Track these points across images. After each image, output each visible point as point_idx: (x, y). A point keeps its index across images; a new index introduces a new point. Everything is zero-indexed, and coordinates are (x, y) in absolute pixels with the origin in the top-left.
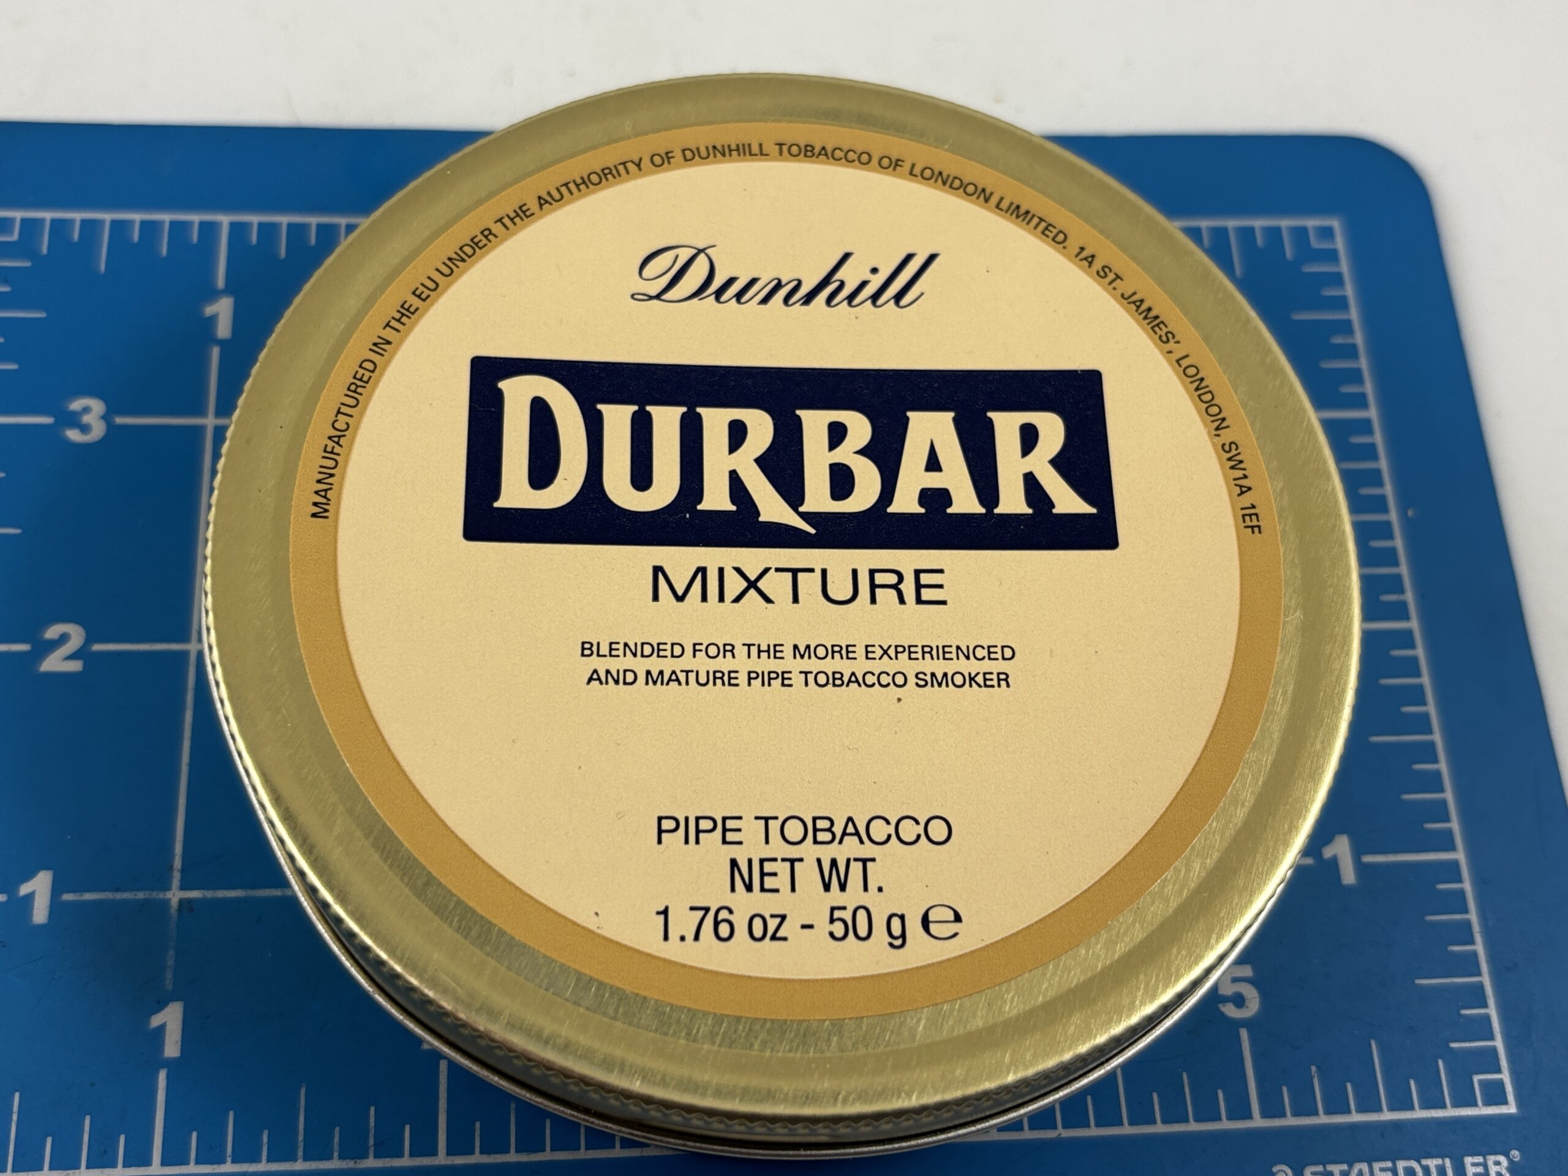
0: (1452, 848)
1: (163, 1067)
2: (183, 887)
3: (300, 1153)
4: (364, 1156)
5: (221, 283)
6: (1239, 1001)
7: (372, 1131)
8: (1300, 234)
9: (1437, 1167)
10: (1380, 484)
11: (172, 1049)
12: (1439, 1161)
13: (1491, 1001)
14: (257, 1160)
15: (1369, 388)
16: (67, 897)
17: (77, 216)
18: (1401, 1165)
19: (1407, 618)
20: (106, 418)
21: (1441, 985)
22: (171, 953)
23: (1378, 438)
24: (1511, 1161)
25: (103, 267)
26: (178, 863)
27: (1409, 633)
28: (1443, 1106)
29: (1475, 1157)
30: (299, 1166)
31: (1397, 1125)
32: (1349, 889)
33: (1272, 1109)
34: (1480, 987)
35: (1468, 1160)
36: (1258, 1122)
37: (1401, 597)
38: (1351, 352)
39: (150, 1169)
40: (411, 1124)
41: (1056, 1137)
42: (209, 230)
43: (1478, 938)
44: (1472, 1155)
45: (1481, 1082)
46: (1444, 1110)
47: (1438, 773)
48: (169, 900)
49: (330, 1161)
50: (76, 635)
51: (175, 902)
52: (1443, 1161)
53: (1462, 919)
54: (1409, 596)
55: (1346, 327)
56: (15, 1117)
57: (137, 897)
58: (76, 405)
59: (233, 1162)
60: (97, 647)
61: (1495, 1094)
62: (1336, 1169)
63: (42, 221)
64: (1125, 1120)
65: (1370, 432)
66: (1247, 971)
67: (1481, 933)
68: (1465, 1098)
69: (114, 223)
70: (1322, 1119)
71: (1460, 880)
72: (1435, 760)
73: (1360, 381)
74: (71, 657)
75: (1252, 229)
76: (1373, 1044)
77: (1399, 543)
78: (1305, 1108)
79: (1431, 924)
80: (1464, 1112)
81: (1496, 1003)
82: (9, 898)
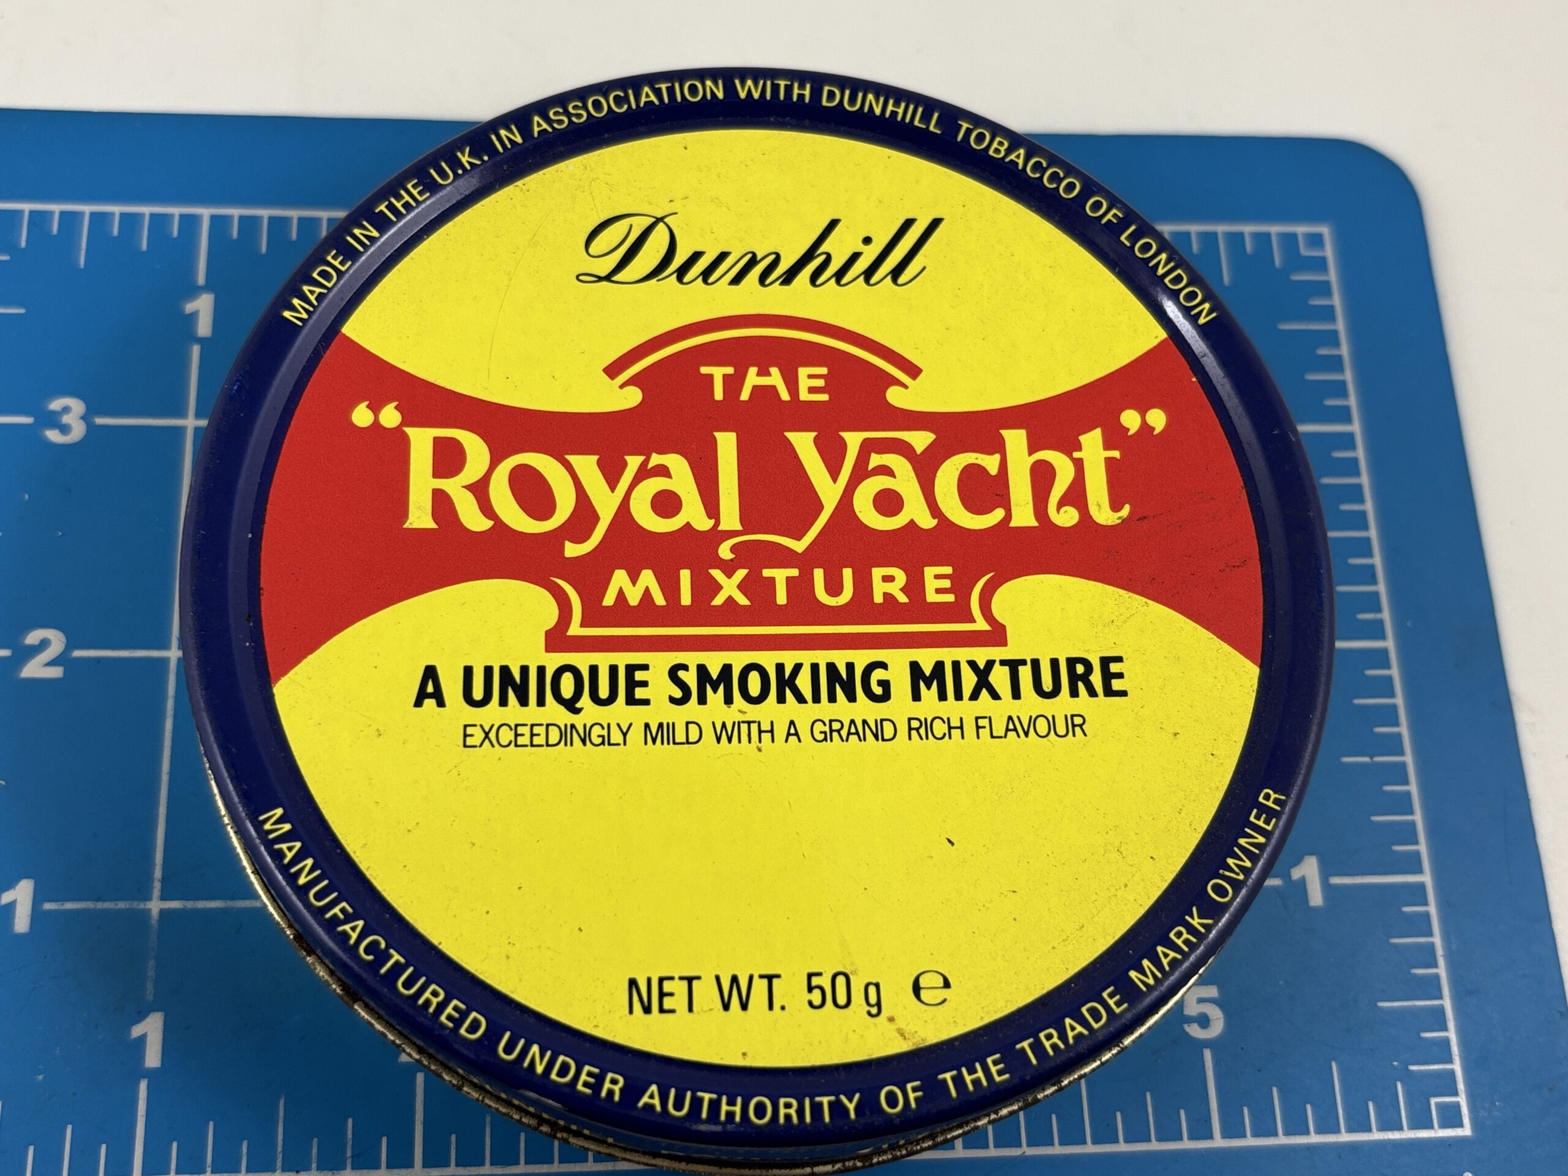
0: (1419, 871)
1: (144, 1077)
2: (163, 898)
3: (279, 1164)
4: (342, 1166)
5: (201, 279)
6: (1204, 1021)
7: (350, 1143)
8: (1290, 240)
10: (1361, 500)
11: (153, 1059)
13: (1451, 1025)
14: (237, 1170)
15: (1353, 401)
16: (48, 906)
17: (56, 208)
19: (1382, 636)
20: (86, 418)
21: (1402, 1009)
22: (152, 963)
23: (1360, 453)
25: (82, 262)
26: (158, 873)
27: (1385, 652)
28: (1400, 1128)
31: (1354, 1147)
32: (1315, 910)
33: (1232, 1129)
34: (1441, 1010)
36: (1218, 1142)
37: (1378, 616)
38: (1336, 364)
40: (387, 1136)
41: (1018, 1156)
42: (190, 223)
43: (1441, 961)
45: (1437, 1105)
46: (1401, 1132)
47: (1408, 794)
48: (150, 910)
49: (308, 1172)
50: (57, 641)
53: (1427, 942)
54: (1386, 615)
55: (1332, 339)
57: (118, 907)
58: (56, 405)
59: (213, 1172)
60: (78, 653)
61: (1451, 1117)
63: (20, 213)
64: (1089, 1139)
65: (1352, 446)
66: (1212, 992)
67: (1444, 956)
68: (1421, 1120)
69: (93, 215)
70: (1282, 1140)
71: (1425, 903)
72: (1406, 782)
73: (1344, 394)
74: (51, 663)
75: (1241, 235)
76: (1334, 1065)
77: (1377, 560)
78: (1265, 1129)
79: (1396, 947)
80: (1421, 1134)
81: (1456, 1026)
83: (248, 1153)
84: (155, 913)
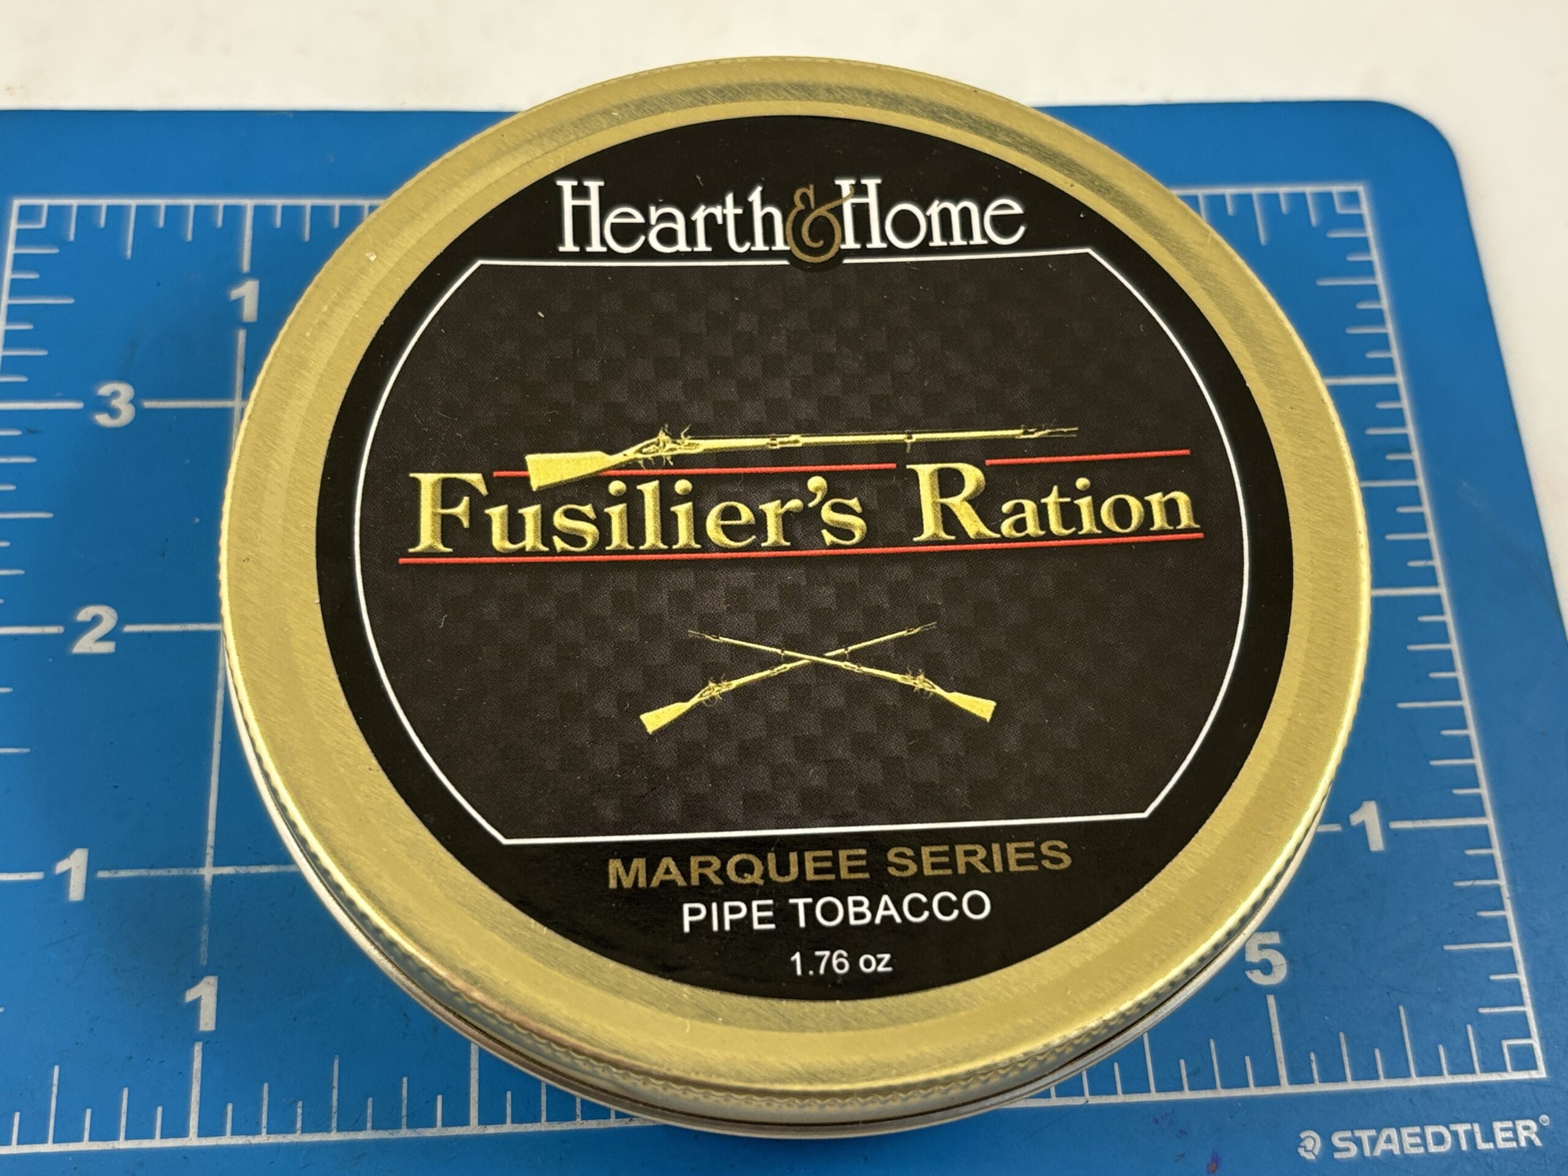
0: (1482, 813)
1: (198, 1040)
2: (216, 864)
3: (334, 1124)
4: (397, 1126)
5: (246, 266)
6: (1266, 968)
7: (405, 1102)
8: (1325, 199)
10: (1407, 450)
11: (207, 1021)
13: (1521, 966)
14: (292, 1131)
15: (1395, 353)
16: (102, 874)
17: (104, 202)
19: (1435, 583)
20: (134, 402)
21: (1470, 952)
22: (205, 928)
23: (1405, 404)
24: (1540, 1126)
25: (129, 252)
26: (211, 839)
27: (1438, 598)
28: (1473, 1072)
29: (1505, 1122)
30: (334, 1136)
31: (1426, 1091)
32: (1378, 854)
33: (1299, 1075)
34: (1510, 951)
36: (1286, 1088)
37: (1430, 563)
38: (1377, 318)
39: (187, 1139)
40: (442, 1094)
41: (1081, 1105)
42: (234, 214)
43: (1508, 903)
45: (1510, 1047)
46: (1474, 1075)
47: (1467, 738)
48: (202, 877)
49: (363, 1132)
50: (108, 617)
51: (208, 879)
52: (1472, 1126)
53: (1493, 885)
54: (1437, 562)
55: (1372, 293)
56: (55, 1090)
57: (171, 874)
58: (105, 390)
59: (268, 1133)
60: (129, 629)
61: (1524, 1059)
63: (67, 209)
64: (1153, 1087)
65: (1397, 397)
66: (1275, 938)
67: (1510, 898)
68: (1493, 1063)
69: (139, 208)
70: (1351, 1085)
71: (1489, 845)
72: (1464, 726)
73: (1387, 347)
74: (104, 638)
75: (1276, 196)
76: (1402, 1010)
77: (1426, 509)
78: (1332, 1073)
79: (1461, 890)
80: (1494, 1077)
81: (1526, 968)
82: (46, 875)
83: (303, 1114)
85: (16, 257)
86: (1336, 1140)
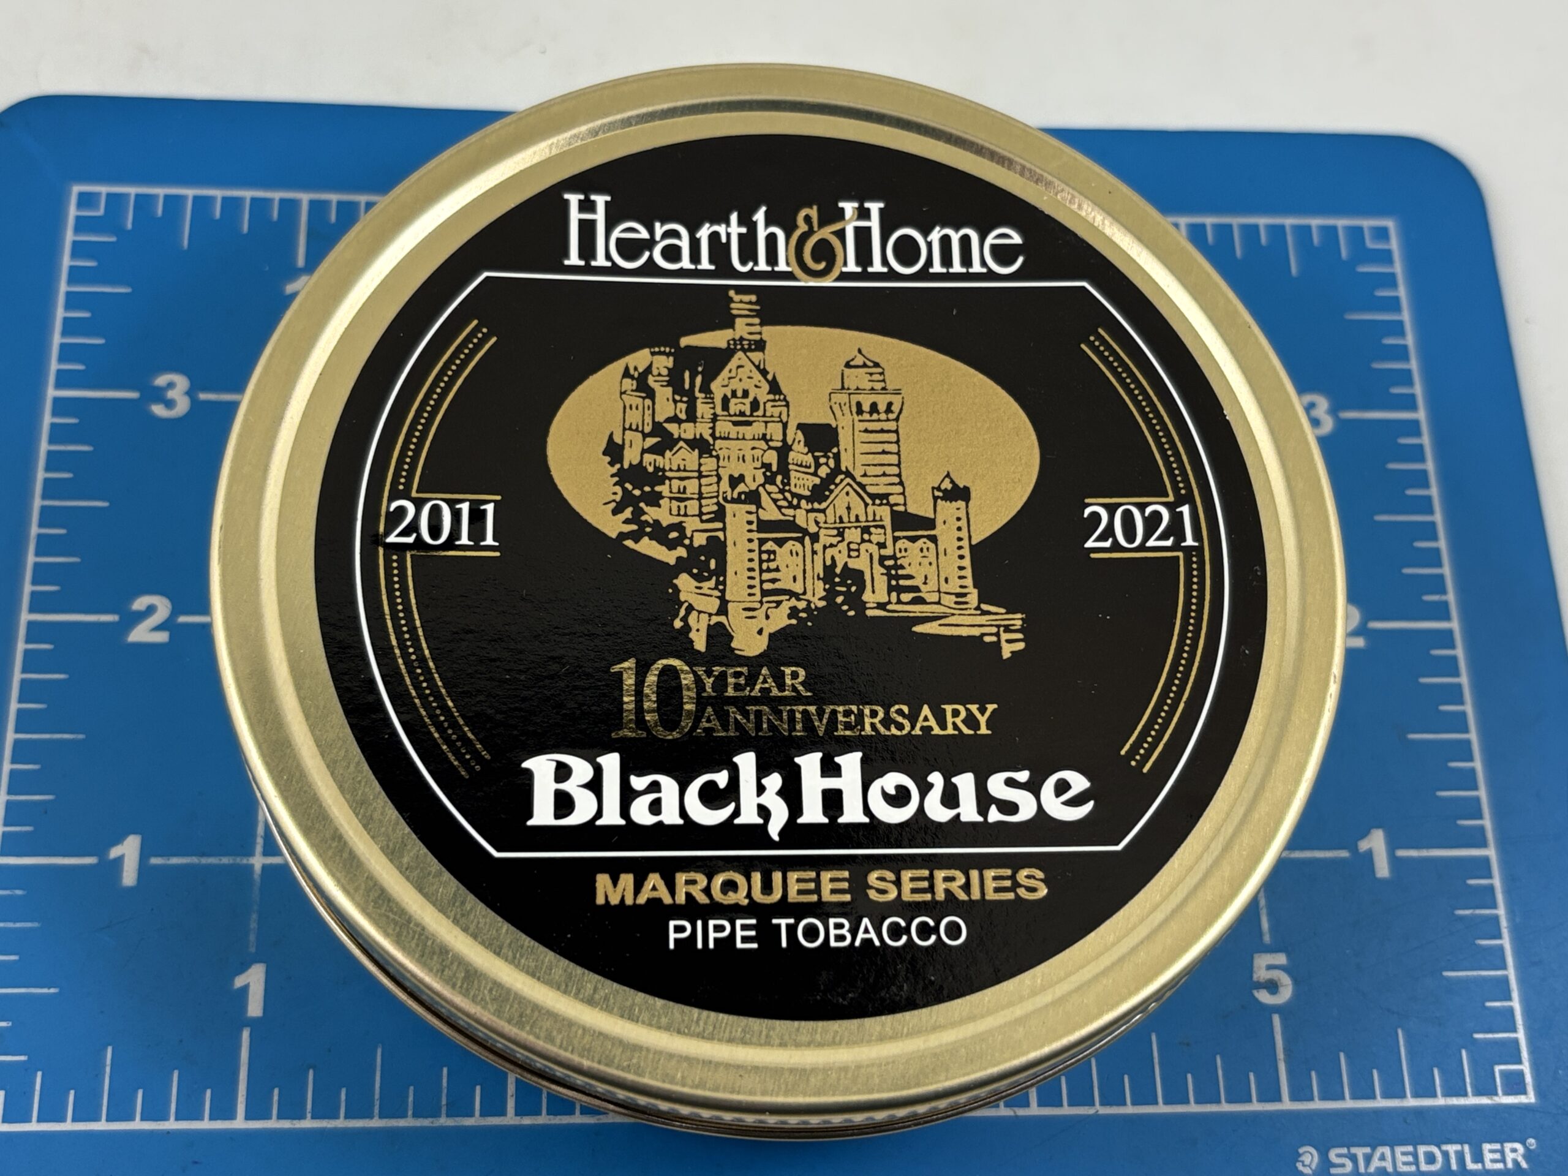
0: (1484, 844)
1: (247, 1026)
2: (265, 854)
3: (376, 1111)
4: (436, 1114)
5: (301, 262)
6: (1272, 987)
7: (445, 1091)
8: (1356, 233)
9: (1456, 1152)
10: (1426, 485)
11: (255, 1008)
12: (1458, 1147)
13: (1515, 995)
14: (336, 1116)
15: (1418, 389)
16: (155, 861)
17: (161, 191)
18: (1422, 1150)
19: (1447, 617)
20: (190, 393)
21: (1467, 980)
22: (254, 916)
23: (1426, 440)
25: (186, 243)
26: (261, 829)
27: (1450, 633)
28: (1465, 1095)
30: (376, 1123)
31: (1419, 1112)
32: (1383, 881)
33: (1300, 1092)
34: (1505, 980)
35: (1487, 1147)
36: (1287, 1104)
37: (1444, 598)
38: (1402, 353)
39: (234, 1122)
40: (481, 1085)
41: (1093, 1115)
42: (289, 207)
43: (1505, 932)
44: (1490, 1142)
45: (1502, 1072)
46: (1466, 1098)
47: (1473, 771)
48: (252, 866)
49: (404, 1119)
50: (163, 607)
53: (1491, 914)
54: (1451, 597)
55: (1398, 329)
56: (107, 1069)
57: (222, 862)
58: (161, 381)
59: (313, 1118)
60: (182, 619)
61: (1515, 1085)
62: (1360, 1152)
63: (124, 197)
64: (1160, 1100)
65: (1418, 433)
66: (1281, 959)
67: (1507, 927)
68: (1485, 1088)
69: (196, 199)
70: (1349, 1104)
71: (1490, 876)
72: (1471, 758)
73: (1410, 383)
74: (158, 628)
75: (1308, 228)
76: (1400, 1032)
77: (1442, 544)
78: (1332, 1092)
79: (1461, 918)
80: (1484, 1101)
81: (1520, 996)
82: (100, 860)
83: (346, 1099)
84: (258, 868)
85: (75, 244)
86: (1332, 1156)
